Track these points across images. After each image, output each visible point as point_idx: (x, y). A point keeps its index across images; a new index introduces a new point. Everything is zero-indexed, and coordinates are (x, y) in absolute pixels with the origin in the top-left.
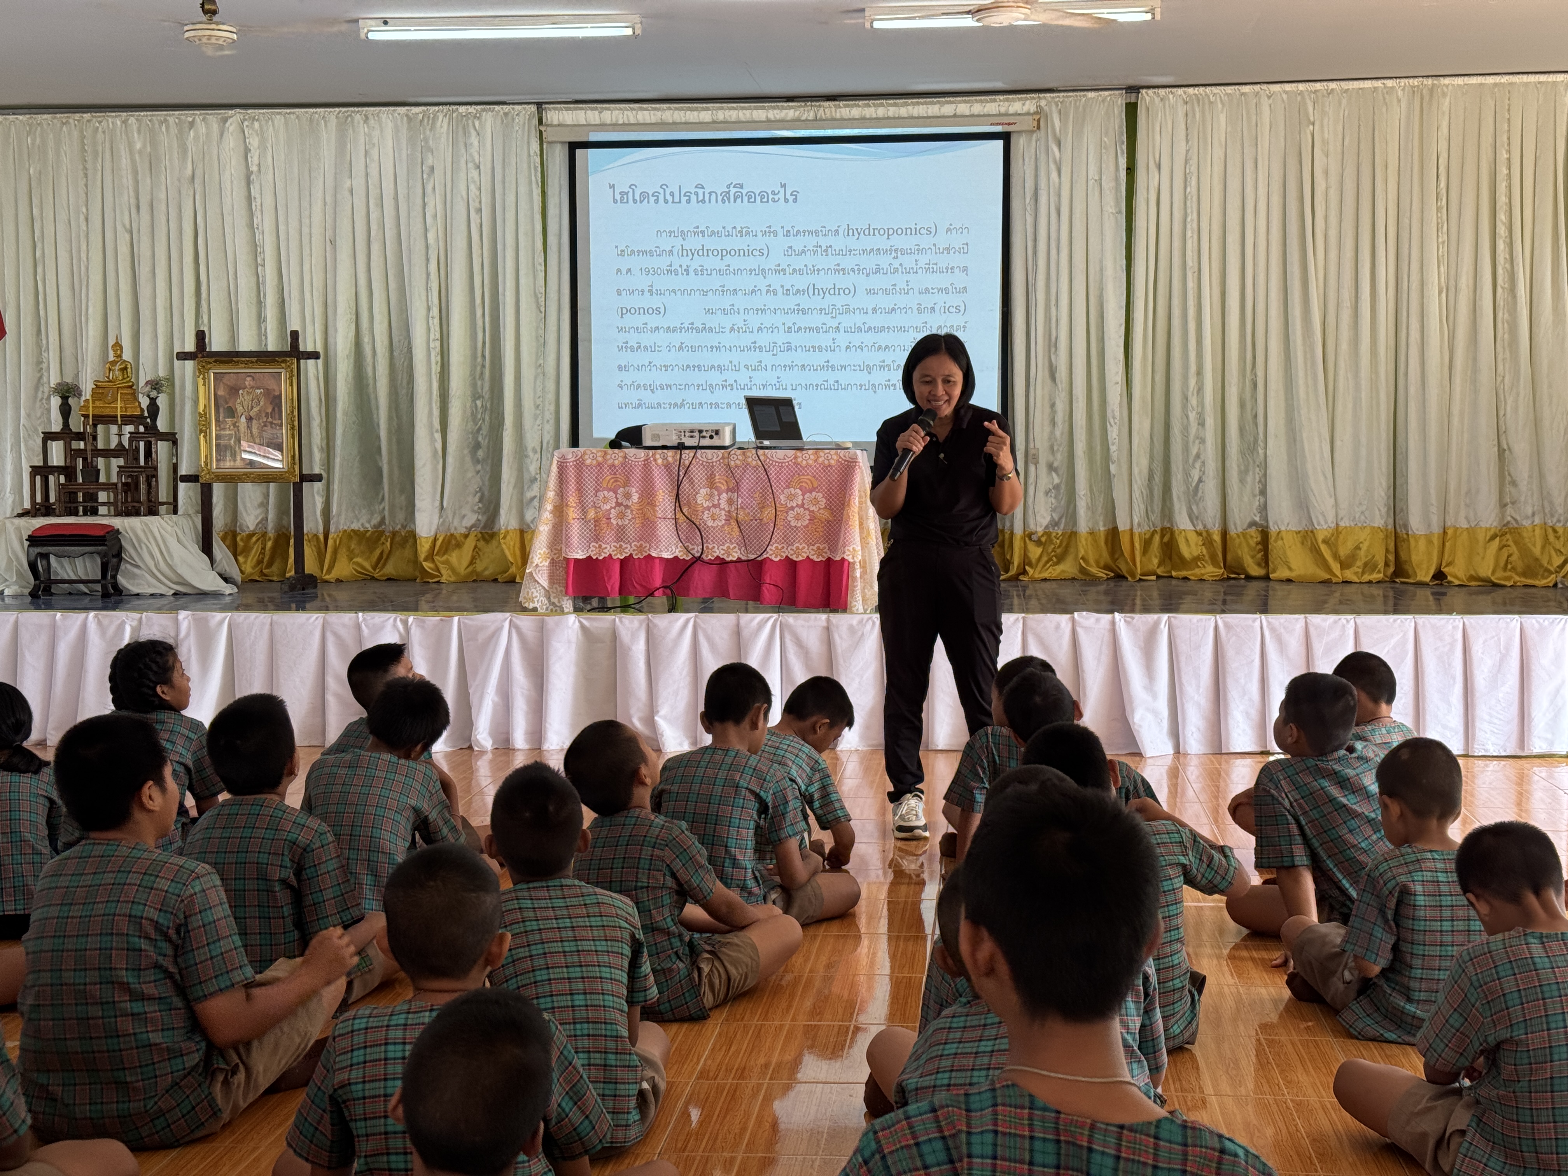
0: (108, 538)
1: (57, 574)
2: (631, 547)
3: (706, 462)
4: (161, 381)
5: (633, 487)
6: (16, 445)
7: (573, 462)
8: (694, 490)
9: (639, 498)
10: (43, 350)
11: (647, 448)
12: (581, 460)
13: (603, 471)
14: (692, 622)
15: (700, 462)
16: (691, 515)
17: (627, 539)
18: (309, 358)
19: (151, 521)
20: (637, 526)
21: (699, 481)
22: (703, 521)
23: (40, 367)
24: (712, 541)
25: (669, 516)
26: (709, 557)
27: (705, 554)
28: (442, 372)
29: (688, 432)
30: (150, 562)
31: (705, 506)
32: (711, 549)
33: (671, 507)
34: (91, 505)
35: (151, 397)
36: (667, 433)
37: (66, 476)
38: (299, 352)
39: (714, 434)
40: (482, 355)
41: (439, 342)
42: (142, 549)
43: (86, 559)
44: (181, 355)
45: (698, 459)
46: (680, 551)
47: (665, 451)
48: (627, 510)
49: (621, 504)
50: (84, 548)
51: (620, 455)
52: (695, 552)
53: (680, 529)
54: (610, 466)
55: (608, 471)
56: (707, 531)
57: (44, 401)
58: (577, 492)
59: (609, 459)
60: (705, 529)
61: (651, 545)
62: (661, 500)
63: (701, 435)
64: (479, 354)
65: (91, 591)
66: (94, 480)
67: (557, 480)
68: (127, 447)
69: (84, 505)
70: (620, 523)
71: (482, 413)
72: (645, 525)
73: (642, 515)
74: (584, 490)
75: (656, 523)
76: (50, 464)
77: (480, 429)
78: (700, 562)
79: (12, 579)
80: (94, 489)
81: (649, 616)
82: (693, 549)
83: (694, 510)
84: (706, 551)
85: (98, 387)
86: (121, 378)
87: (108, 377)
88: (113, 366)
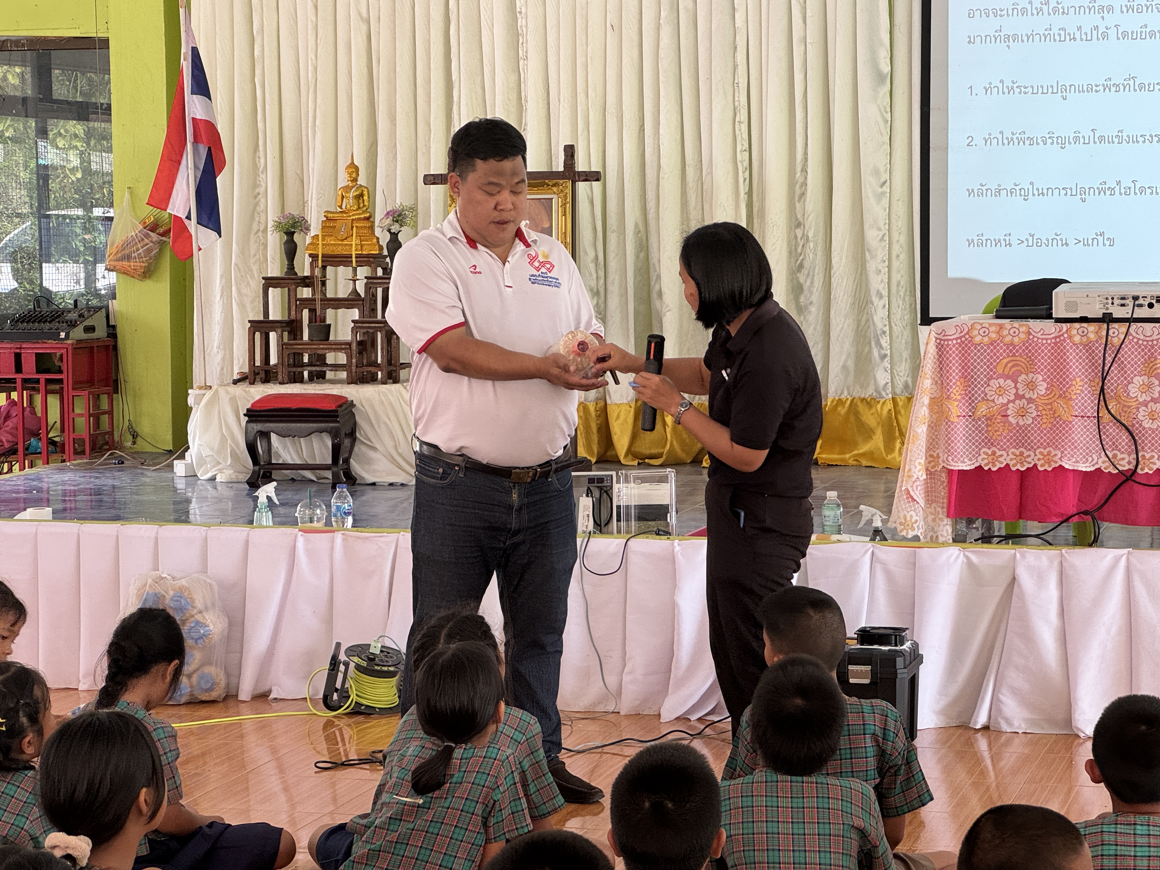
0: (340, 413)
1: (279, 456)
2: (1036, 455)
3: (1143, 341)
4: (403, 210)
5: (1039, 373)
6: (227, 288)
7: (956, 339)
8: (1126, 379)
9: (1047, 389)
10: (261, 170)
11: (1059, 320)
12: (967, 336)
13: (998, 351)
14: (1123, 562)
15: (1135, 340)
16: (1120, 414)
17: (1029, 444)
18: (586, 180)
19: (391, 391)
20: (1044, 426)
21: (1132, 366)
22: (1138, 423)
23: (257, 191)
24: (1150, 448)
25: (1089, 414)
26: (1146, 470)
27: (1140, 467)
28: (750, 193)
29: (1118, 298)
30: (390, 444)
31: (1141, 400)
32: (1149, 459)
33: (1092, 402)
34: (318, 369)
35: (392, 231)
36: (1087, 300)
37: (290, 333)
38: (575, 172)
39: (1154, 302)
40: (802, 170)
41: (747, 154)
42: (379, 426)
43: (315, 439)
44: (429, 179)
45: (1131, 335)
46: (1104, 462)
47: (1085, 325)
48: (1031, 405)
49: (1023, 397)
50: (311, 425)
51: (1021, 330)
52: (1125, 464)
53: (1104, 433)
54: (1007, 345)
55: (1005, 351)
56: (1143, 435)
57: (260, 234)
58: (962, 380)
59: (1007, 335)
60: (1140, 432)
61: (1062, 452)
62: (1078, 392)
63: (1137, 303)
64: (799, 168)
65: (319, 479)
66: (323, 338)
67: (935, 363)
68: (363, 295)
69: (310, 368)
70: (1021, 423)
71: (803, 246)
72: (1055, 426)
73: (1051, 412)
74: (972, 377)
75: (1070, 422)
76: (271, 318)
77: (801, 266)
78: (1133, 478)
79: (226, 462)
80: (323, 349)
81: (1063, 551)
82: (1123, 459)
83: (1124, 406)
84: (1141, 462)
85: (328, 219)
86: (356, 207)
87: (341, 207)
88: (347, 192)
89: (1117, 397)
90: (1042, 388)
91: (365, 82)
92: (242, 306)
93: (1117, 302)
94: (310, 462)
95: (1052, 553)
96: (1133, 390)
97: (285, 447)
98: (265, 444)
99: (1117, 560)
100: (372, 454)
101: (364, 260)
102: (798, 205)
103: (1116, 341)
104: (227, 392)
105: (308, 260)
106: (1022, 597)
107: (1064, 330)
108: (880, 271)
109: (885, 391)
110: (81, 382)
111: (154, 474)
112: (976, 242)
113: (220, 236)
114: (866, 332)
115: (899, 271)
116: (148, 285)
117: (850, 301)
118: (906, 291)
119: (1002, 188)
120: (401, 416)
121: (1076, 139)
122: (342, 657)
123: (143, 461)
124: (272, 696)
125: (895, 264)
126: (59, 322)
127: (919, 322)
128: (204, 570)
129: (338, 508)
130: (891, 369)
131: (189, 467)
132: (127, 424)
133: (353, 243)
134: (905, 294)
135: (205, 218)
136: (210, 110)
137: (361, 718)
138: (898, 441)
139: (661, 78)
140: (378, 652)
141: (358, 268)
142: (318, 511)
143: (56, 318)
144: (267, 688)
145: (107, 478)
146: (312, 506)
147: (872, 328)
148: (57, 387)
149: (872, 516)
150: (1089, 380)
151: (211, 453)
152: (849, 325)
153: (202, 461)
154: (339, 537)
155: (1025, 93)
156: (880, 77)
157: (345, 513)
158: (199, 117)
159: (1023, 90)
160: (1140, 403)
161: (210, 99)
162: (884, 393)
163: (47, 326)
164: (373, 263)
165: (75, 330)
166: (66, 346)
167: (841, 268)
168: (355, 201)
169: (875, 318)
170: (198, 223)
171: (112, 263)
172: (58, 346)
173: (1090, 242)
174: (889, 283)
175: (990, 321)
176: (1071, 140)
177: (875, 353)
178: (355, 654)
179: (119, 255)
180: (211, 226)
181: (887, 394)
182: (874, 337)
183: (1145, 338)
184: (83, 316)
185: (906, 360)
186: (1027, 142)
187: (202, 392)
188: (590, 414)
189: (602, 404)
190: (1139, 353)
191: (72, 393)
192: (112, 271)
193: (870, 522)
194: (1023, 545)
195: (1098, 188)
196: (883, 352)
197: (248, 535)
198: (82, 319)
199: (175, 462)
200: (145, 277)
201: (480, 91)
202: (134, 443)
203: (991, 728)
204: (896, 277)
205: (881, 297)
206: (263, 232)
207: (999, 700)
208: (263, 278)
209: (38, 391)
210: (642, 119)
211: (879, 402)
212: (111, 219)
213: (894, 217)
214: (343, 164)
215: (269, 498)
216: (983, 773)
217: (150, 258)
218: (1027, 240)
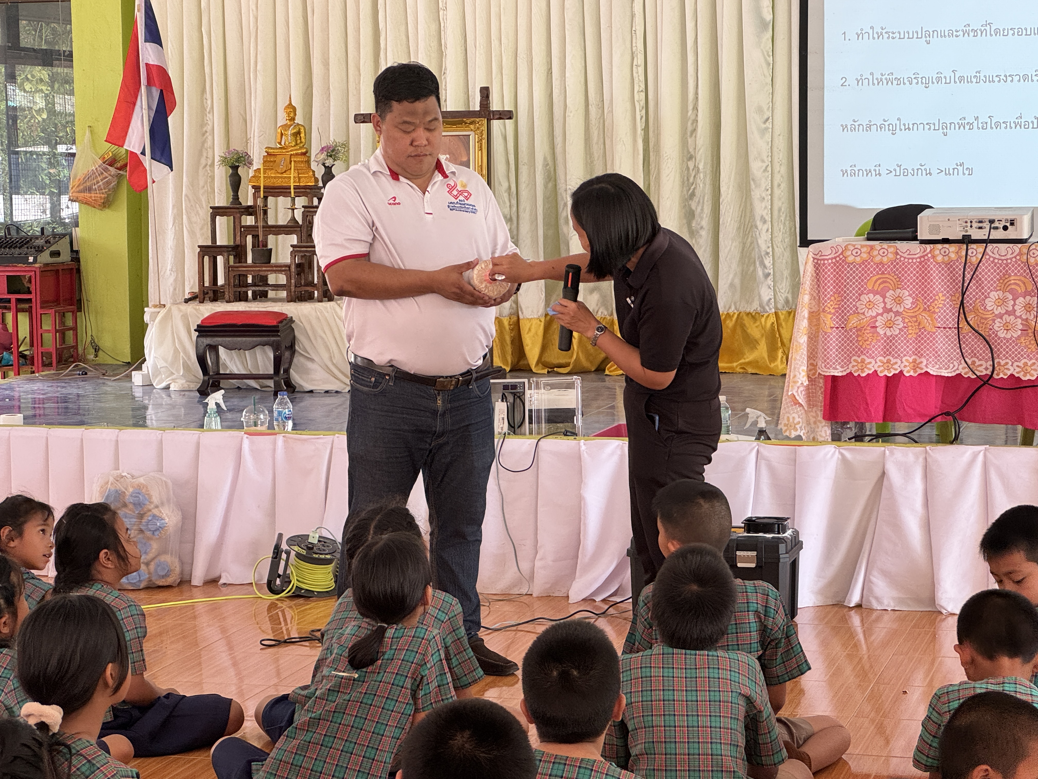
0: (281, 328)
1: (226, 367)
2: (902, 362)
3: (999, 260)
4: (336, 146)
5: (905, 289)
6: (178, 217)
7: (832, 259)
8: (983, 294)
9: (913, 303)
10: (208, 110)
11: (924, 242)
12: (841, 256)
13: (869, 269)
14: (981, 458)
15: (991, 259)
16: (978, 325)
17: (896, 352)
18: (500, 118)
19: (326, 308)
20: (910, 336)
21: (989, 282)
22: (994, 332)
23: (204, 129)
24: (1004, 355)
25: (950, 326)
26: (1001, 375)
27: (996, 372)
28: (646, 129)
29: (976, 222)
30: (325, 356)
31: (996, 313)
32: (1003, 366)
33: (953, 314)
34: (261, 289)
35: (327, 165)
36: (949, 224)
37: (235, 257)
38: (490, 112)
39: (1008, 224)
40: (693, 108)
41: (643, 94)
42: (316, 339)
43: (258, 351)
44: (359, 117)
45: (988, 254)
46: (963, 368)
47: (946, 246)
48: (898, 318)
49: (891, 310)
50: (255, 339)
51: (890, 250)
52: (983, 369)
53: (964, 343)
54: (877, 265)
55: (875, 270)
56: (999, 344)
57: (208, 168)
58: (836, 296)
59: (876, 256)
60: (996, 341)
61: (927, 360)
62: (941, 306)
63: (993, 225)
64: (690, 107)
65: (262, 387)
66: (265, 261)
67: (813, 281)
68: (300, 223)
69: (254, 288)
70: (889, 334)
71: (695, 176)
72: (920, 336)
73: (917, 324)
74: (845, 292)
75: (934, 333)
76: (218, 243)
77: (693, 195)
78: (989, 382)
79: (179, 373)
80: (265, 271)
81: (928, 448)
82: (981, 365)
83: (982, 318)
84: (997, 369)
85: (269, 154)
86: (294, 143)
87: (280, 143)
88: (285, 130)
89: (975, 310)
90: (908, 302)
91: (300, 31)
92: (192, 233)
93: (975, 225)
94: (254, 372)
95: (917, 449)
96: (990, 304)
97: (232, 359)
98: (214, 357)
99: (975, 456)
100: (309, 365)
101: (302, 191)
102: (690, 140)
103: (974, 260)
104: (180, 310)
105: (251, 191)
106: (891, 489)
107: (928, 250)
108: (764, 199)
109: (769, 306)
110: (47, 302)
111: (113, 384)
112: (849, 172)
113: (172, 170)
114: (750, 254)
115: (780, 199)
116: (108, 213)
117: (736, 225)
118: (786, 216)
119: (872, 123)
120: (335, 329)
121: (939, 80)
122: (284, 546)
123: (104, 372)
124: (222, 581)
125: (777, 192)
126: (27, 248)
127: (798, 244)
128: (160, 470)
129: (280, 413)
130: (774, 287)
131: (146, 377)
132: (89, 339)
133: (292, 176)
134: (785, 219)
135: (158, 154)
136: (161, 56)
137: (301, 601)
138: (781, 351)
139: (567, 26)
140: (315, 541)
141: (296, 198)
142: (262, 416)
143: (25, 244)
144: (217, 575)
145: (72, 387)
146: (256, 412)
147: (757, 250)
148: (26, 306)
149: (757, 418)
150: (951, 295)
151: (165, 365)
152: (735, 247)
153: (157, 372)
154: (280, 439)
155: (893, 38)
156: (763, 25)
157: (286, 418)
158: (151, 63)
159: (891, 35)
160: (996, 315)
161: (161, 45)
162: (767, 308)
163: (17, 251)
164: (309, 193)
165: (42, 254)
166: (33, 269)
167: (729, 196)
168: (293, 138)
169: (760, 242)
170: (152, 158)
171: (74, 194)
172: (27, 269)
173: (951, 172)
174: (771, 209)
175: (861, 242)
176: (934, 80)
177: (760, 272)
178: (295, 543)
179: (82, 187)
180: (163, 161)
181: (770, 309)
182: (759, 258)
183: (1000, 257)
184: (50, 243)
185: (787, 278)
186: (895, 82)
187: (157, 310)
188: (505, 328)
189: (515, 318)
190: (995, 271)
191: (40, 311)
192: (75, 201)
193: (755, 423)
194: (891, 442)
195: (958, 123)
196: (767, 271)
197: (199, 437)
198: (48, 245)
199: (133, 373)
200: (105, 207)
201: (404, 38)
202: (96, 356)
203: (863, 606)
204: (777, 204)
205: (765, 222)
206: (210, 166)
207: (871, 582)
208: (211, 208)
209: (9, 309)
210: (550, 63)
211: (763, 316)
212: (73, 155)
213: (775, 149)
214: (282, 104)
215: (217, 405)
216: (856, 646)
217: (109, 190)
218: (895, 170)
